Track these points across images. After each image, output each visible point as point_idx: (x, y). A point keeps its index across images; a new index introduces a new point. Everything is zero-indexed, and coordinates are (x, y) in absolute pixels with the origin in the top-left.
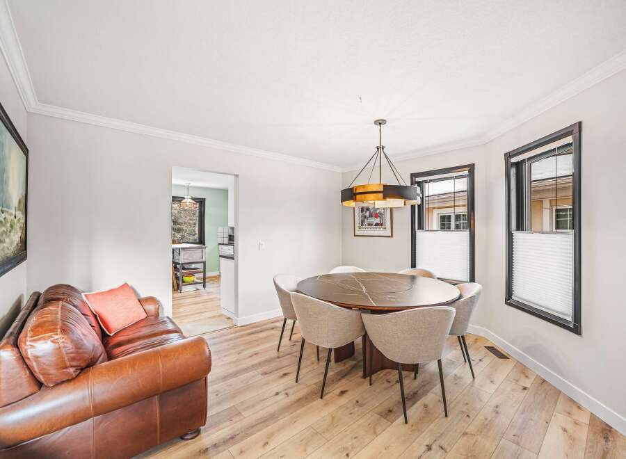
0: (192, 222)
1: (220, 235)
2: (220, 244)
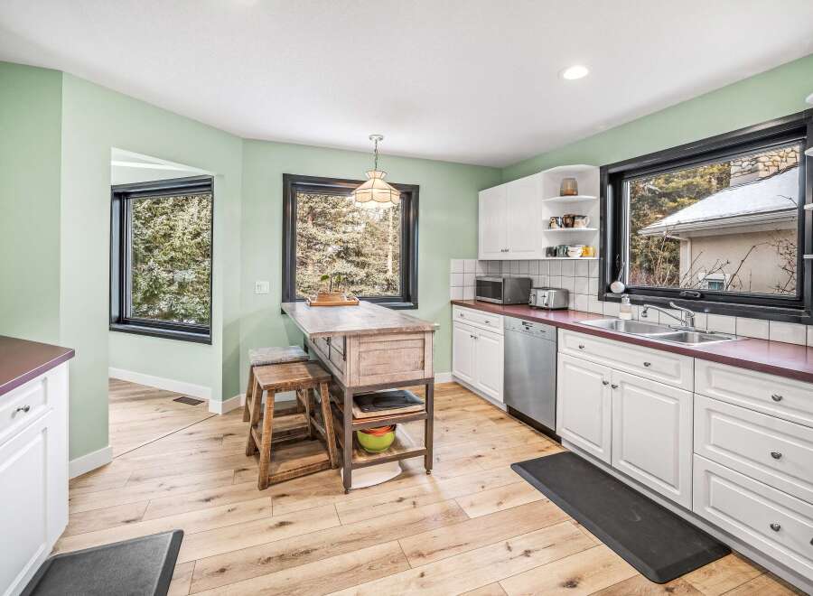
0: (381, 252)
1: (455, 279)
2: (452, 303)
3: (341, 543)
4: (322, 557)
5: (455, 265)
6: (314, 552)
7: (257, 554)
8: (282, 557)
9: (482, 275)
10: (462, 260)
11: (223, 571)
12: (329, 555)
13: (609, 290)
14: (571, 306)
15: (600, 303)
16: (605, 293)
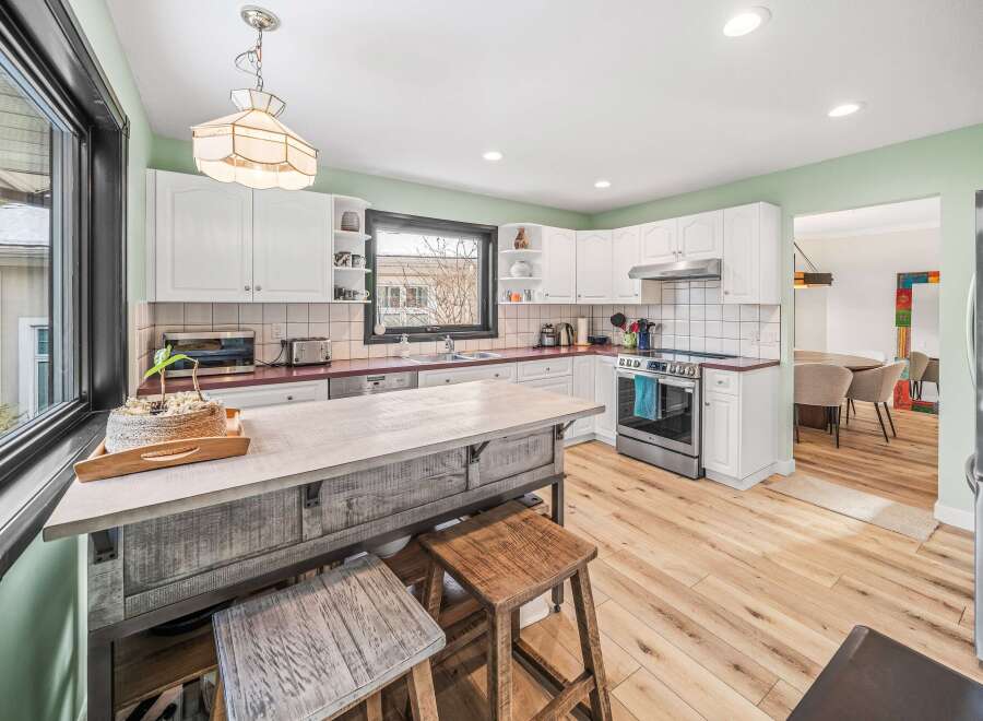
3: (631, 591)
4: (654, 597)
6: (656, 605)
7: (696, 650)
8: (681, 627)
11: (737, 667)
12: (648, 595)
13: (374, 333)
15: (367, 346)
16: (370, 337)
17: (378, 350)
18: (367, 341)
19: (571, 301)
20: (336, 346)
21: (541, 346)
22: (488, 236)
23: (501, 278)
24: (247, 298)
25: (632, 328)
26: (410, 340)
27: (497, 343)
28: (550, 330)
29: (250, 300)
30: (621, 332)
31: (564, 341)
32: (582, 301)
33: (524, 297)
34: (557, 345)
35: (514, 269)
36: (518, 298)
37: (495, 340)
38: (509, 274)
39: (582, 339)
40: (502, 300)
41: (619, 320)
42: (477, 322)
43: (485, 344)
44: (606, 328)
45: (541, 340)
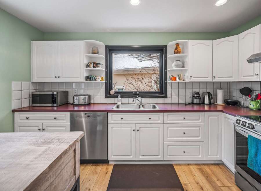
2: (14, 111)
5: (15, 85)
9: (34, 91)
10: (21, 82)
13: (109, 94)
14: (92, 102)
15: (106, 99)
16: (108, 95)
17: (111, 101)
18: (106, 97)
19: (210, 79)
20: (95, 98)
21: (192, 104)
22: (161, 50)
23: (168, 69)
24: (56, 80)
25: (257, 97)
26: (121, 97)
27: (167, 101)
28: (198, 96)
29: (57, 81)
30: (249, 99)
31: (207, 101)
32: (217, 80)
33: (178, 78)
34: (203, 103)
35: (173, 64)
36: (175, 79)
37: (165, 99)
38: (172, 67)
39: (220, 101)
40: (169, 80)
41: (247, 91)
42: (158, 90)
43: (160, 101)
44: (237, 96)
45: (193, 100)
